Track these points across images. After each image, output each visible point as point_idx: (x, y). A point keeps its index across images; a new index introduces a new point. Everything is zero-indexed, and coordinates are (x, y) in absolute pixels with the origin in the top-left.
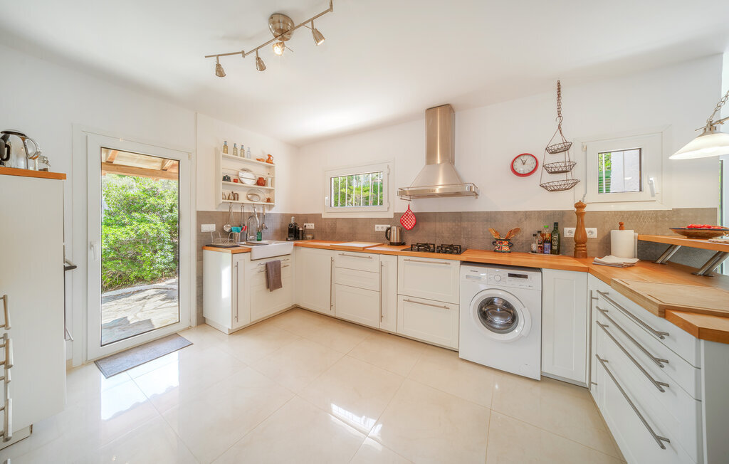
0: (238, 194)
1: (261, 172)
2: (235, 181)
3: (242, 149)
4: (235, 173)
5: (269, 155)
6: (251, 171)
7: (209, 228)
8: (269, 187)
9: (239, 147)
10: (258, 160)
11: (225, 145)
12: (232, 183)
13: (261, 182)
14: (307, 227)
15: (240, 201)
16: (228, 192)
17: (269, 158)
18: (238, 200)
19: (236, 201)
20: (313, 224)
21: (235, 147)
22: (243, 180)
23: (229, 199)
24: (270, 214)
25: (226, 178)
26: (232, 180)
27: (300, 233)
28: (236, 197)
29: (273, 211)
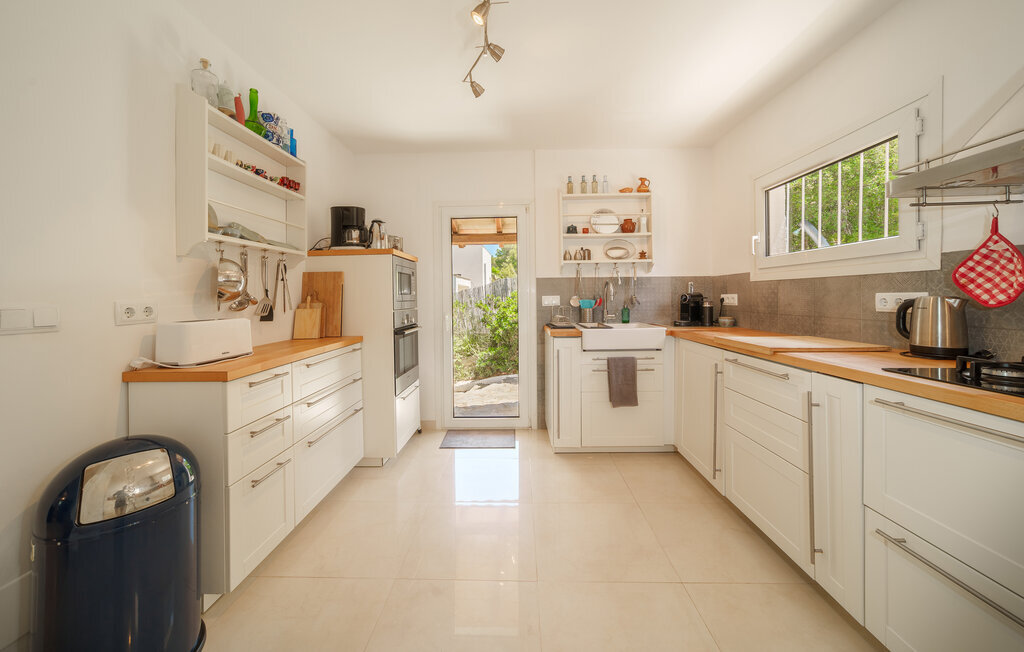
0: (589, 251)
1: (630, 209)
2: (586, 231)
3: (594, 181)
4: (586, 219)
5: (641, 179)
6: (611, 212)
7: (551, 301)
8: (644, 232)
9: (589, 179)
10: (621, 191)
11: (570, 182)
12: (580, 234)
13: (628, 227)
14: (726, 302)
15: (593, 261)
16: (573, 249)
17: (643, 183)
18: (589, 259)
19: (587, 261)
20: (736, 296)
21: (583, 181)
22: (597, 228)
23: (575, 259)
24: (649, 279)
25: (572, 230)
26: (579, 229)
27: (707, 313)
28: (586, 254)
29: (654, 273)
